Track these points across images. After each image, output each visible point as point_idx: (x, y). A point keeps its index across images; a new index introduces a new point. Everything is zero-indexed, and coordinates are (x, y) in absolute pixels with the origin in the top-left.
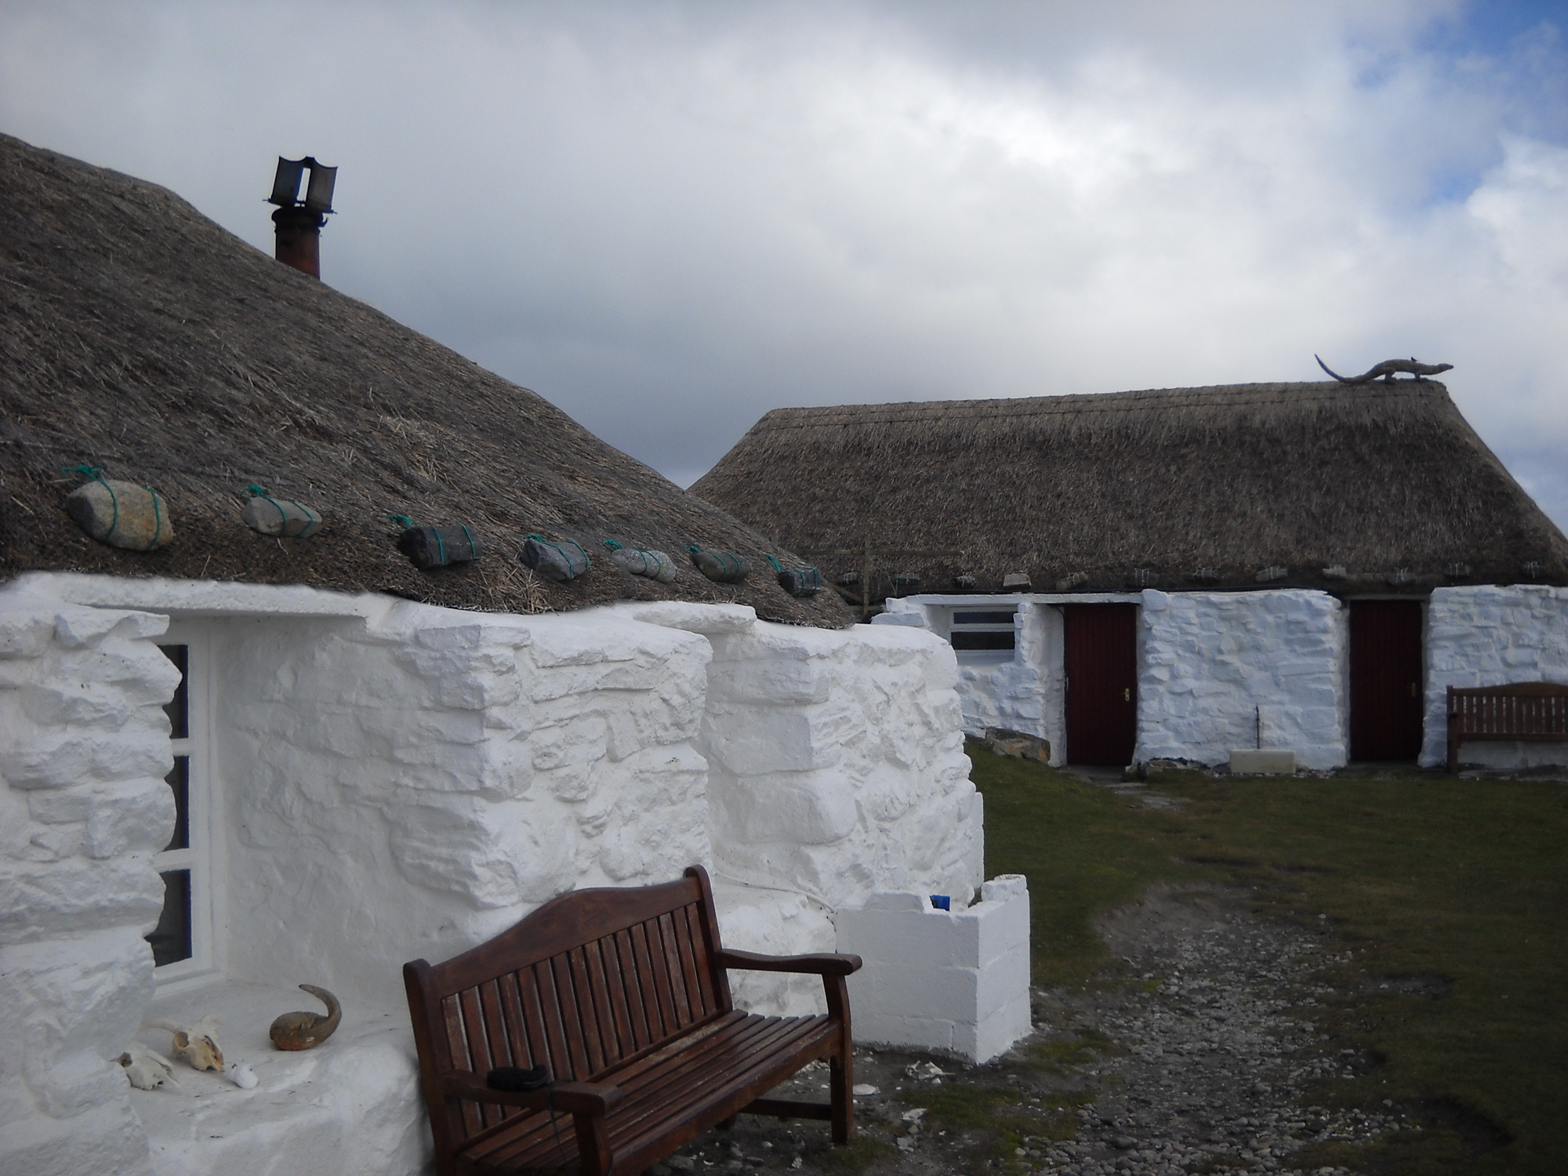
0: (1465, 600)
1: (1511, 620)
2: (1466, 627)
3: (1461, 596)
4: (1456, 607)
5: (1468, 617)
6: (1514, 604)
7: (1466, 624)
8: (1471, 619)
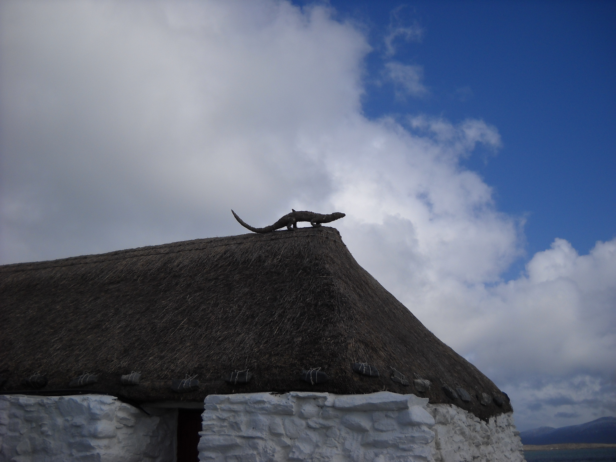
0: (235, 407)
1: (281, 430)
2: (233, 437)
3: (232, 403)
4: (225, 415)
5: (235, 426)
6: (286, 412)
7: (233, 433)
8: (239, 429)
